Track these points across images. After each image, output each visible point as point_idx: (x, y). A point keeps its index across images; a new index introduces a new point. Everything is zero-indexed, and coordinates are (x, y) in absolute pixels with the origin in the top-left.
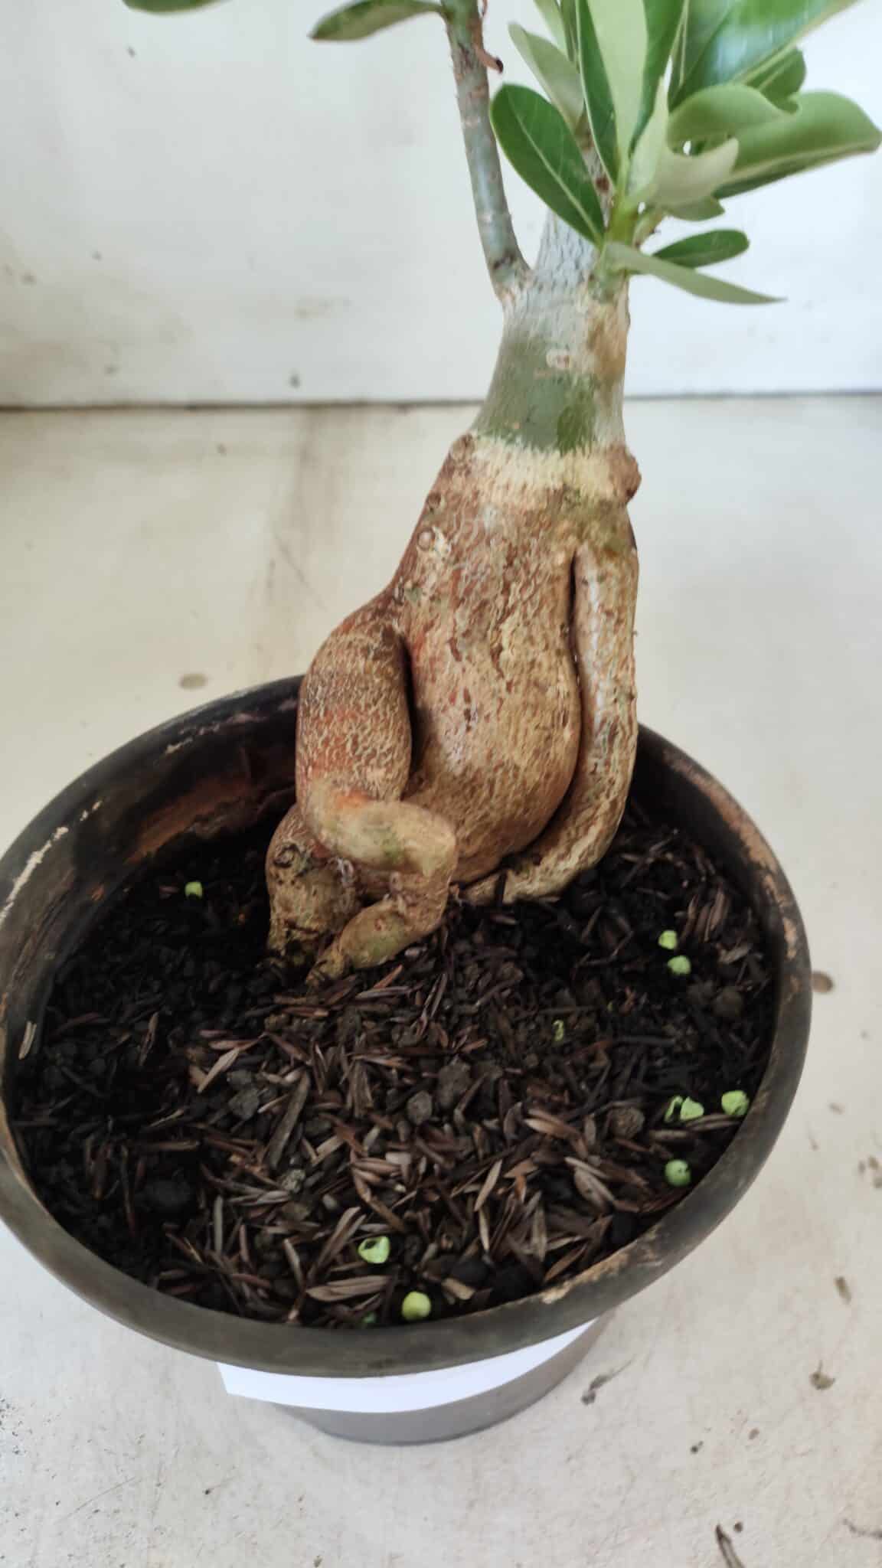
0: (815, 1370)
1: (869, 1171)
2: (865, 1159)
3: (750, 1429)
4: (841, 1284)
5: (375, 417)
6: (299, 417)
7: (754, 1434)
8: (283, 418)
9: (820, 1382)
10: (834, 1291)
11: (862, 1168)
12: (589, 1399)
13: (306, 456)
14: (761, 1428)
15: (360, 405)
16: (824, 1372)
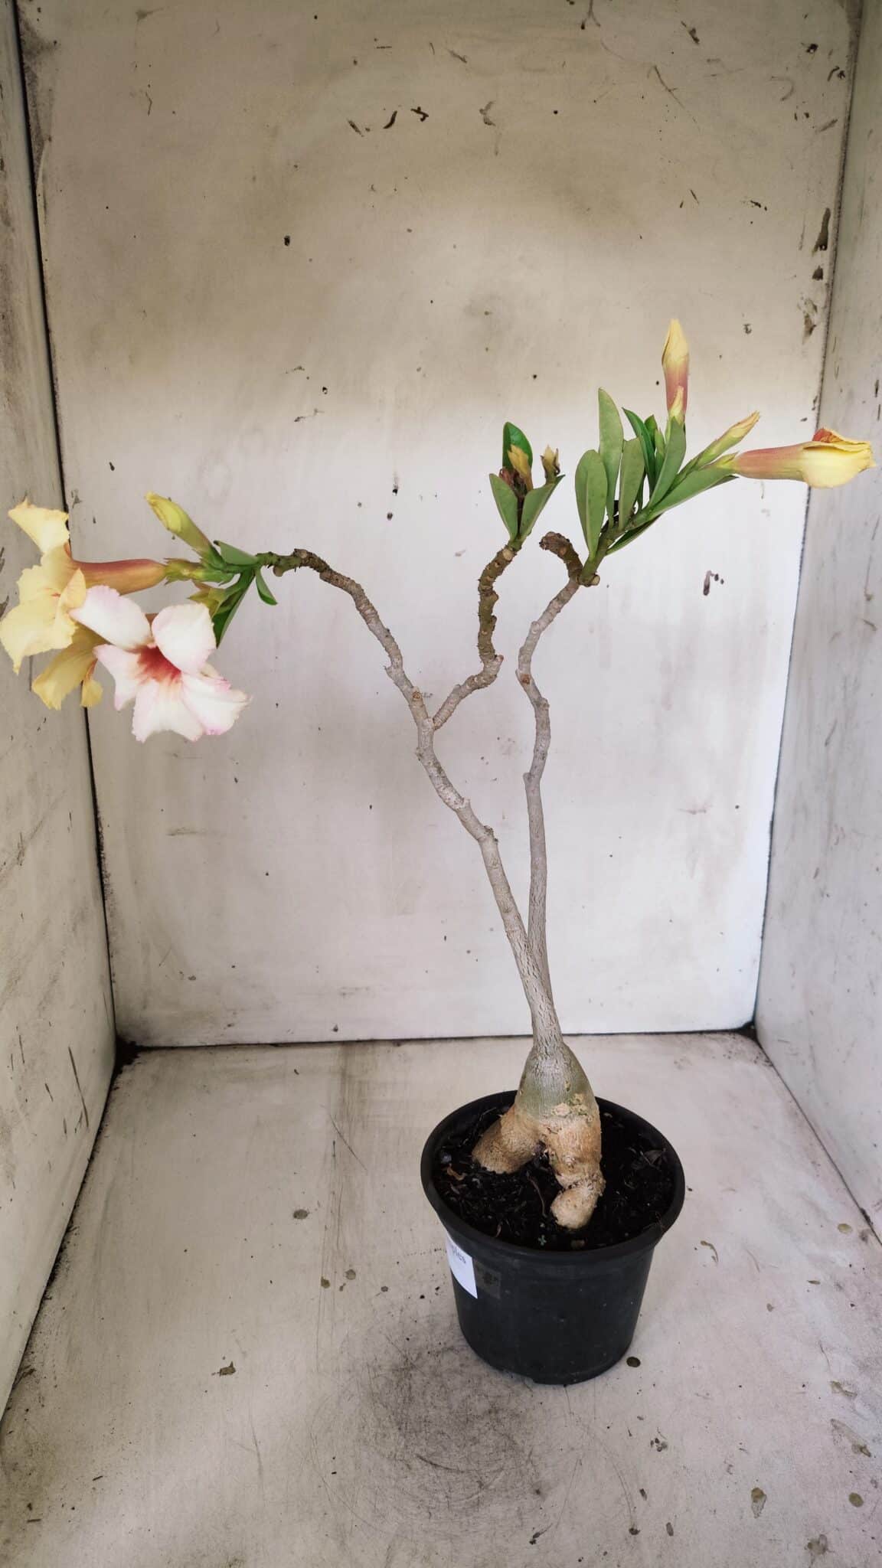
0: (631, 1527)
1: (655, 1444)
2: (653, 1439)
3: (603, 1551)
4: (642, 1491)
5: (382, 1049)
6: (338, 1049)
7: (605, 1553)
8: (328, 1050)
9: (634, 1532)
10: (640, 1494)
11: (652, 1443)
12: (533, 1542)
13: (345, 1076)
14: (608, 1551)
15: (373, 1042)
16: (635, 1528)
